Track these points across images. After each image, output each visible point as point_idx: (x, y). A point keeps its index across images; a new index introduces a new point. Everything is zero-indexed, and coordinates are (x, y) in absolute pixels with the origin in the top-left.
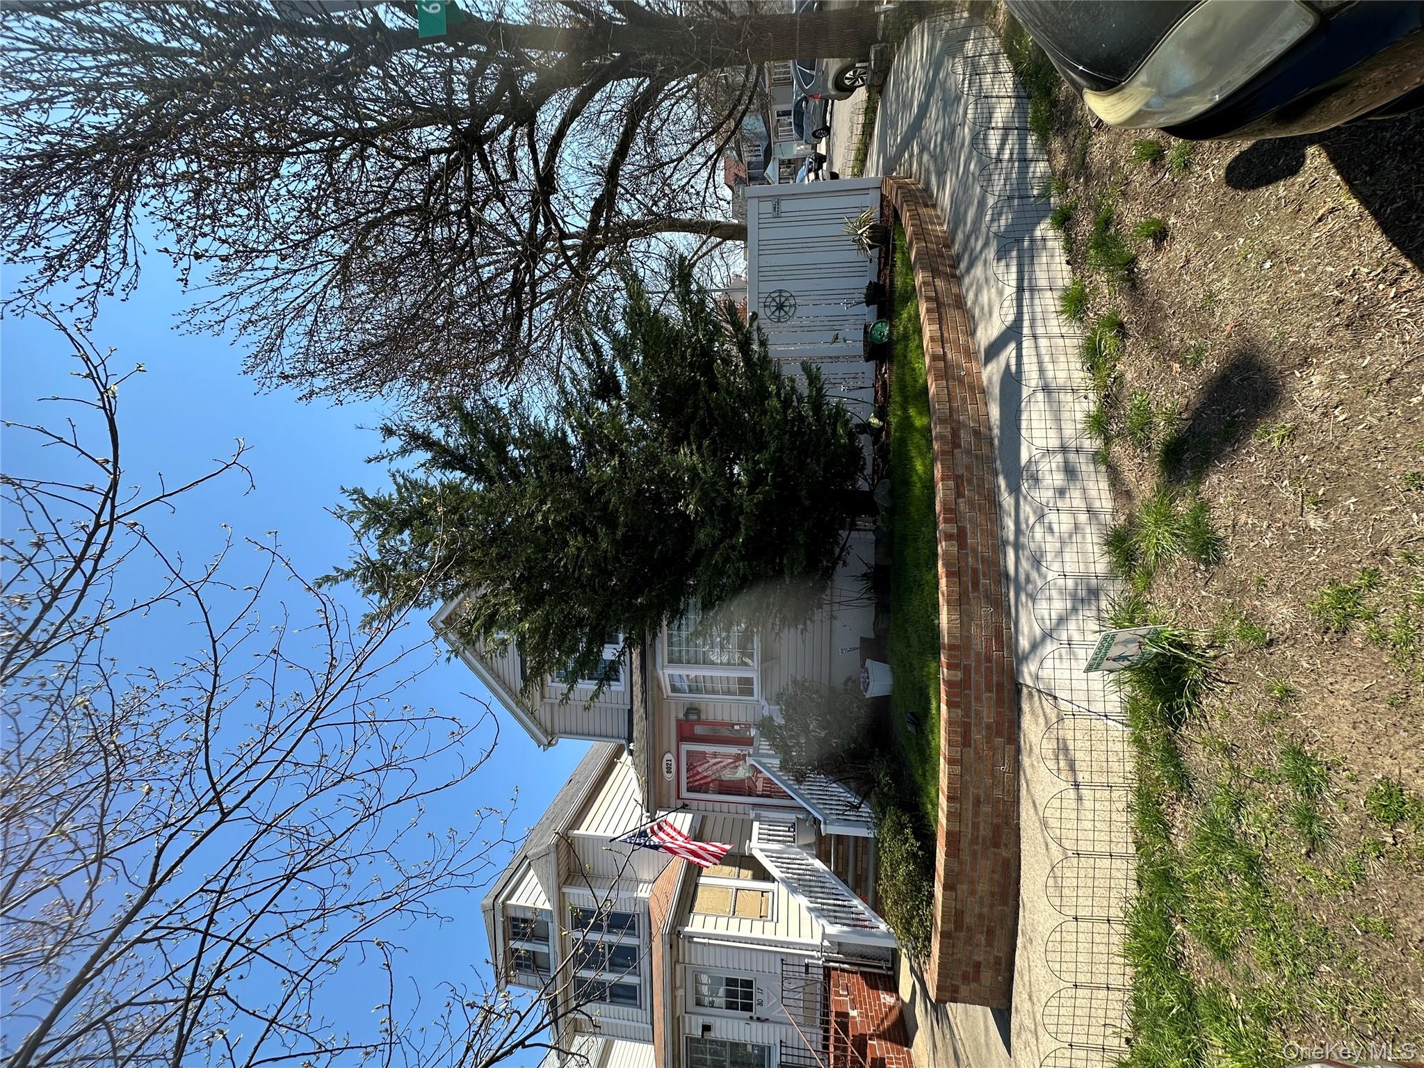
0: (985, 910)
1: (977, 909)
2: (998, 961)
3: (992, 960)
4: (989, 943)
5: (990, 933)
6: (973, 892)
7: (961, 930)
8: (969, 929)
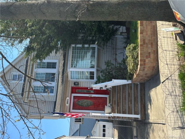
0: (150, 38)
1: (148, 38)
2: (154, 51)
3: (153, 51)
4: (152, 47)
5: (152, 44)
6: (147, 34)
7: (145, 44)
8: (147, 44)
